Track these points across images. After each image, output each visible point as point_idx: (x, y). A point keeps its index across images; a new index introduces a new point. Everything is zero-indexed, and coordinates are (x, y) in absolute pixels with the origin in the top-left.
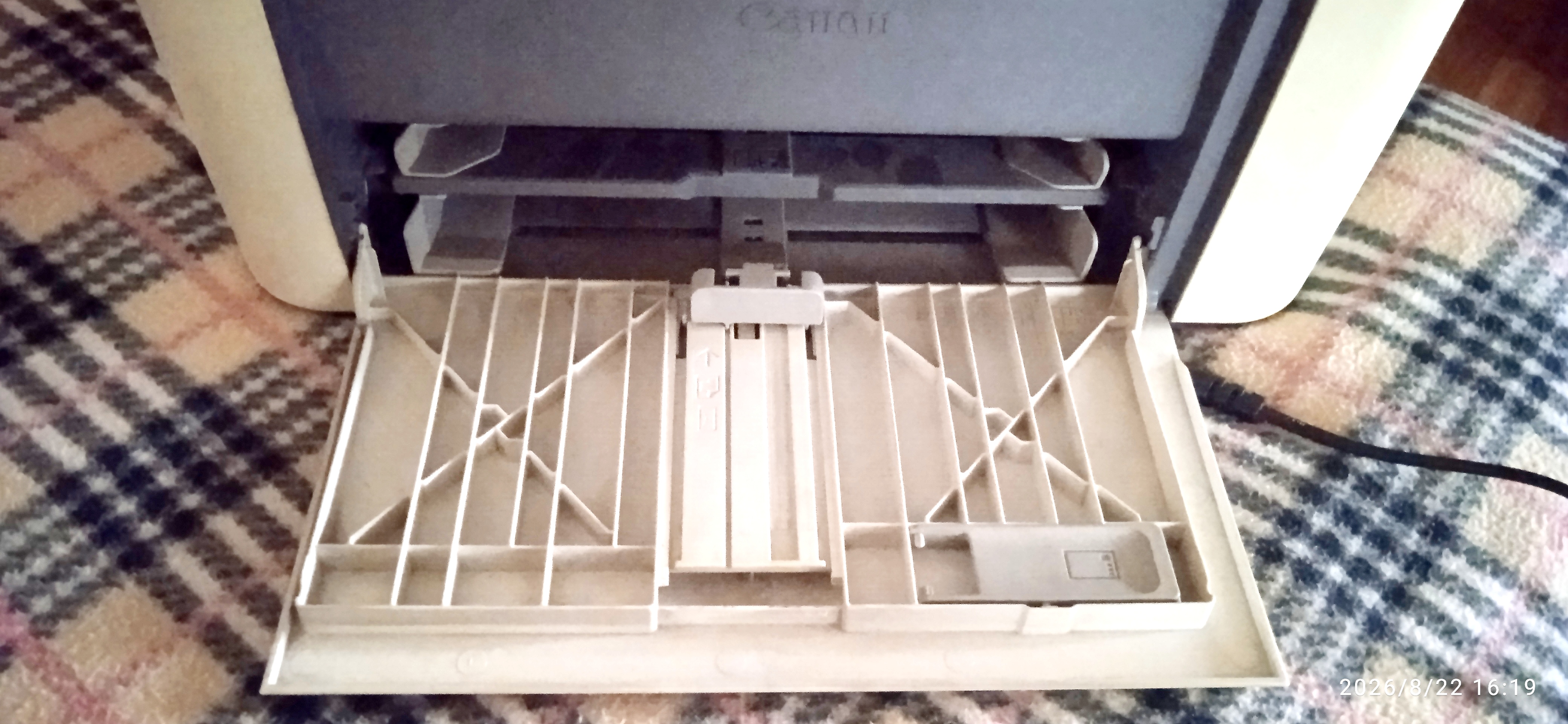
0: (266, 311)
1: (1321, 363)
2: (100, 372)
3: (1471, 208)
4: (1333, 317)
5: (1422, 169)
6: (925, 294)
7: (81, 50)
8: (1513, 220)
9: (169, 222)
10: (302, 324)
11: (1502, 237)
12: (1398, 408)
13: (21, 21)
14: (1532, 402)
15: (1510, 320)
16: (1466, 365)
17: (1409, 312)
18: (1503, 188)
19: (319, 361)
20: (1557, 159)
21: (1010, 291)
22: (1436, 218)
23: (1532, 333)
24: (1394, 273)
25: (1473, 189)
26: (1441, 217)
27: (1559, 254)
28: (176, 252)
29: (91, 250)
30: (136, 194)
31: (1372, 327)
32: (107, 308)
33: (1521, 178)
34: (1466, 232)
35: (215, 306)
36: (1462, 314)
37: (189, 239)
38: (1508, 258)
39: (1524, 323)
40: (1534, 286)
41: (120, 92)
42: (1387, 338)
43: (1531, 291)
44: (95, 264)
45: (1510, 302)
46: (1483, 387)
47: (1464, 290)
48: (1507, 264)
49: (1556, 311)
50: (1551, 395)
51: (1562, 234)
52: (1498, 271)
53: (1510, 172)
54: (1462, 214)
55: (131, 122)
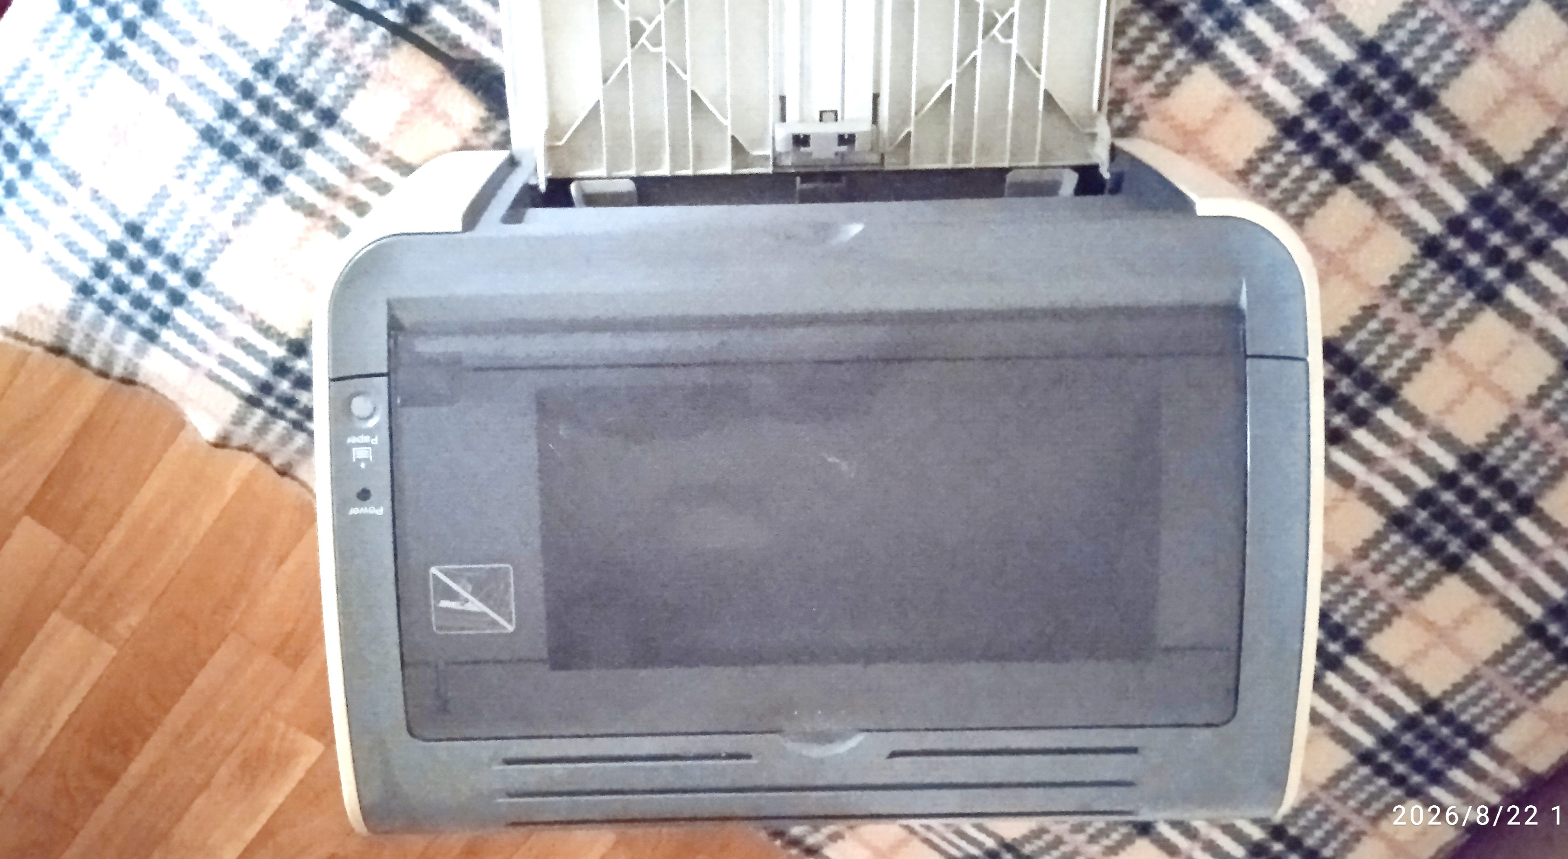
1: (407, 108)
2: (1274, 72)
4: (387, 154)
6: (695, 168)
8: (228, 249)
11: (243, 230)
12: (359, 67)
14: (255, 77)
15: (255, 150)
16: (297, 106)
17: (331, 155)
18: (230, 281)
19: (1129, 92)
21: (633, 172)
23: (239, 141)
24: (335, 195)
29: (1301, 184)
31: (363, 142)
32: (1280, 130)
33: (212, 293)
35: (1206, 141)
36: (291, 155)
38: (243, 210)
39: (244, 149)
40: (227, 184)
42: (353, 132)
43: (231, 179)
44: (1296, 171)
45: (250, 168)
46: (290, 88)
47: (285, 176)
48: (245, 204)
49: (214, 163)
50: (238, 85)
52: (254, 196)
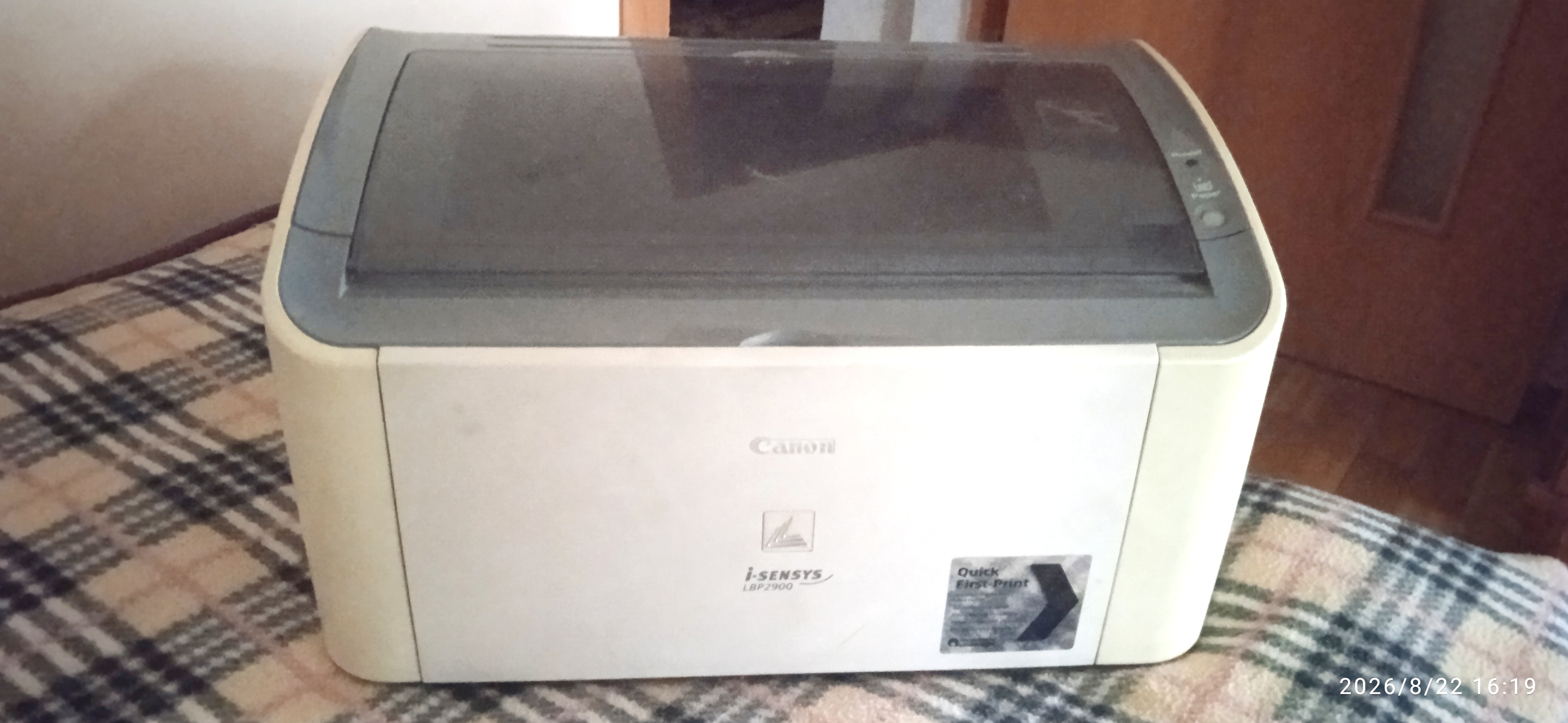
0: (341, 685)
1: (1223, 689)
3: (1329, 566)
4: (1228, 654)
5: (1284, 537)
7: (194, 491)
8: (1364, 574)
9: (261, 618)
10: (370, 692)
11: (1357, 587)
13: (146, 471)
15: (1372, 650)
17: (1289, 647)
18: (1352, 551)
19: (385, 719)
20: (1394, 528)
22: (1301, 574)
23: (1393, 660)
24: (1274, 619)
25: (1328, 552)
26: (1305, 573)
27: (1405, 599)
28: (267, 638)
29: (196, 641)
30: (237, 597)
31: (1260, 661)
32: (208, 686)
33: (1367, 543)
34: (1327, 585)
35: (297, 682)
36: (1333, 647)
37: (280, 630)
38: (1364, 603)
39: (1385, 653)
40: (1389, 625)
41: (225, 520)
42: (1273, 669)
43: (1387, 628)
44: (199, 652)
45: (1371, 636)
46: (1357, 705)
47: (1331, 629)
48: (1363, 607)
49: (1412, 643)
50: (1417, 711)
51: (1406, 584)
52: (1357, 613)
53: (1356, 539)
54: (1321, 573)
55: (232, 543)
